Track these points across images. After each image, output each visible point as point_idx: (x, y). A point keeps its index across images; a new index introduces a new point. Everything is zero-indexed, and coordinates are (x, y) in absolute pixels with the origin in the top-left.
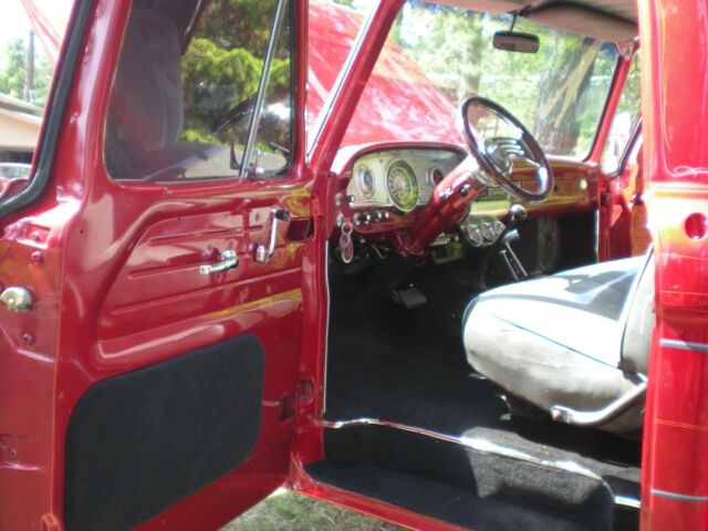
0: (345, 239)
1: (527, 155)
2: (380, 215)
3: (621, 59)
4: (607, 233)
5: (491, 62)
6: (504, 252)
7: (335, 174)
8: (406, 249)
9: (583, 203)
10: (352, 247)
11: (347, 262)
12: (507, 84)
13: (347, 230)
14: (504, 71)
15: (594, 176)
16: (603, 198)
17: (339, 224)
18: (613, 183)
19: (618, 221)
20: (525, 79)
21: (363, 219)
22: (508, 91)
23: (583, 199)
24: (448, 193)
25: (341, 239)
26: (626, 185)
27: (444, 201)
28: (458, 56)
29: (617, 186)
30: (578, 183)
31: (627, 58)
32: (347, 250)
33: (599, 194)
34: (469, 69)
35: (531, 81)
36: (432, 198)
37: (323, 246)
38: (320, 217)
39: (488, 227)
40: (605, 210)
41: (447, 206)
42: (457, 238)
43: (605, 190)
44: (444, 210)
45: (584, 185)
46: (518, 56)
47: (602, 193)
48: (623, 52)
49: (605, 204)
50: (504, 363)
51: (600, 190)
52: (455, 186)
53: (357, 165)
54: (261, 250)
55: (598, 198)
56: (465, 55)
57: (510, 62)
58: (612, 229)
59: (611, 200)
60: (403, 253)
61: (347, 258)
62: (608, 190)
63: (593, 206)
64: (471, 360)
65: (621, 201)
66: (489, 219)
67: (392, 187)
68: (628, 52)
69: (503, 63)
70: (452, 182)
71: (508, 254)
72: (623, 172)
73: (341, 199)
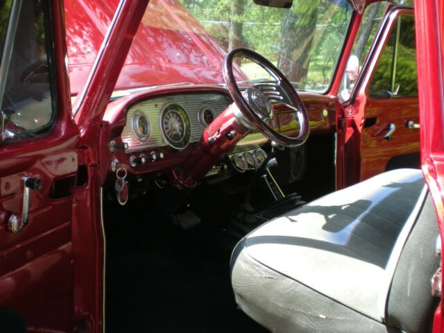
0: (120, 183)
1: (285, 100)
2: (154, 157)
3: (355, 14)
4: (342, 148)
5: (250, 14)
6: (265, 176)
7: (107, 122)
8: (180, 183)
9: (325, 127)
10: (127, 190)
11: (123, 204)
12: (260, 28)
13: (121, 174)
14: (258, 19)
15: (333, 106)
16: (340, 122)
17: (113, 169)
18: (346, 110)
19: (350, 139)
20: (271, 25)
21: (138, 161)
22: (260, 32)
23: (325, 124)
24: (216, 136)
25: (116, 183)
26: (357, 112)
27: (212, 143)
28: (228, 10)
29: (350, 112)
30: (322, 112)
31: (360, 12)
32: (122, 193)
33: (337, 120)
34: (235, 18)
35: (275, 26)
36: (202, 139)
37: (98, 192)
38: (93, 165)
39: (251, 155)
40: (341, 131)
41: (215, 147)
42: (226, 167)
43: (341, 116)
44: (213, 150)
45: (325, 113)
46: (267, 9)
47: (339, 119)
48: (357, 7)
49: (341, 127)
50: (270, 310)
51: (338, 116)
52: (222, 129)
53: (131, 112)
54: (14, 220)
55: (336, 123)
56: (233, 8)
57: (261, 13)
58: (346, 145)
59: (345, 124)
60: (178, 186)
61: (123, 201)
62: (343, 116)
63: (333, 129)
64: (238, 300)
65: (353, 124)
66: (251, 147)
67: (167, 129)
68: (361, 7)
69: (257, 14)
70: (220, 125)
71: (268, 177)
72: (354, 101)
73: (115, 146)
